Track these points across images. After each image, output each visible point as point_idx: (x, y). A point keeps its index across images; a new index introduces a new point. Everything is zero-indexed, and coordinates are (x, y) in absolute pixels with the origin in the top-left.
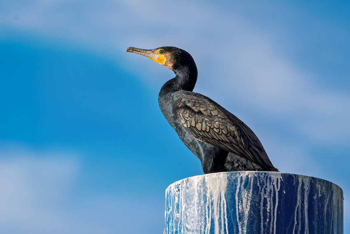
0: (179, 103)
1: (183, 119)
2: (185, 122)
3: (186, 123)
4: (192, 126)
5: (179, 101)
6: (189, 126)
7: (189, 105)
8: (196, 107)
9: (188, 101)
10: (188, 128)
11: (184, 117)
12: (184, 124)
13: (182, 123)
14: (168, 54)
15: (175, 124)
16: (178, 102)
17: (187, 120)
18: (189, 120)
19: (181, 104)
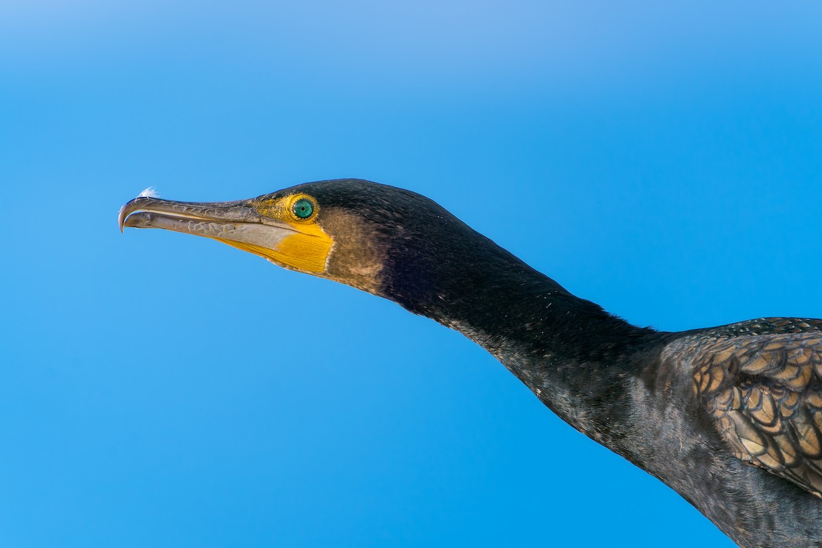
0: (707, 378)
1: (752, 434)
2: (765, 445)
3: (771, 450)
4: (810, 457)
5: (704, 369)
6: (789, 460)
7: (756, 367)
8: (796, 370)
9: (745, 354)
10: (789, 467)
11: (753, 421)
12: (762, 454)
13: (749, 453)
14: (342, 218)
15: (709, 485)
16: (703, 375)
17: (771, 435)
18: (780, 433)
19: (719, 375)
